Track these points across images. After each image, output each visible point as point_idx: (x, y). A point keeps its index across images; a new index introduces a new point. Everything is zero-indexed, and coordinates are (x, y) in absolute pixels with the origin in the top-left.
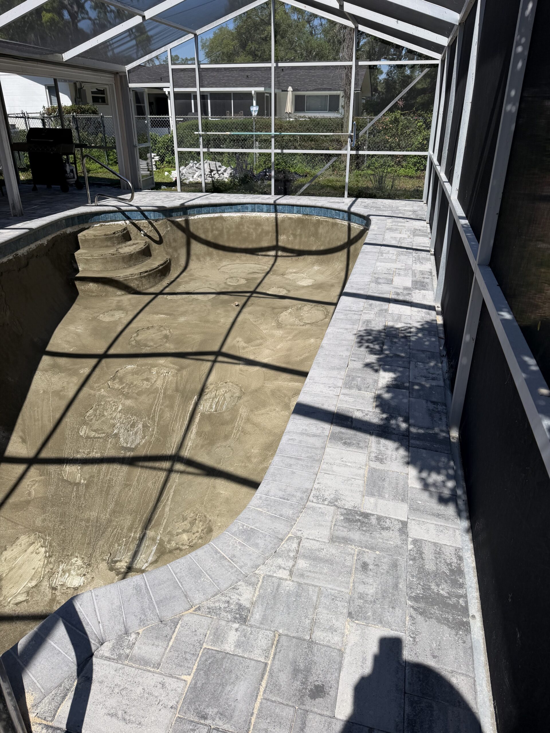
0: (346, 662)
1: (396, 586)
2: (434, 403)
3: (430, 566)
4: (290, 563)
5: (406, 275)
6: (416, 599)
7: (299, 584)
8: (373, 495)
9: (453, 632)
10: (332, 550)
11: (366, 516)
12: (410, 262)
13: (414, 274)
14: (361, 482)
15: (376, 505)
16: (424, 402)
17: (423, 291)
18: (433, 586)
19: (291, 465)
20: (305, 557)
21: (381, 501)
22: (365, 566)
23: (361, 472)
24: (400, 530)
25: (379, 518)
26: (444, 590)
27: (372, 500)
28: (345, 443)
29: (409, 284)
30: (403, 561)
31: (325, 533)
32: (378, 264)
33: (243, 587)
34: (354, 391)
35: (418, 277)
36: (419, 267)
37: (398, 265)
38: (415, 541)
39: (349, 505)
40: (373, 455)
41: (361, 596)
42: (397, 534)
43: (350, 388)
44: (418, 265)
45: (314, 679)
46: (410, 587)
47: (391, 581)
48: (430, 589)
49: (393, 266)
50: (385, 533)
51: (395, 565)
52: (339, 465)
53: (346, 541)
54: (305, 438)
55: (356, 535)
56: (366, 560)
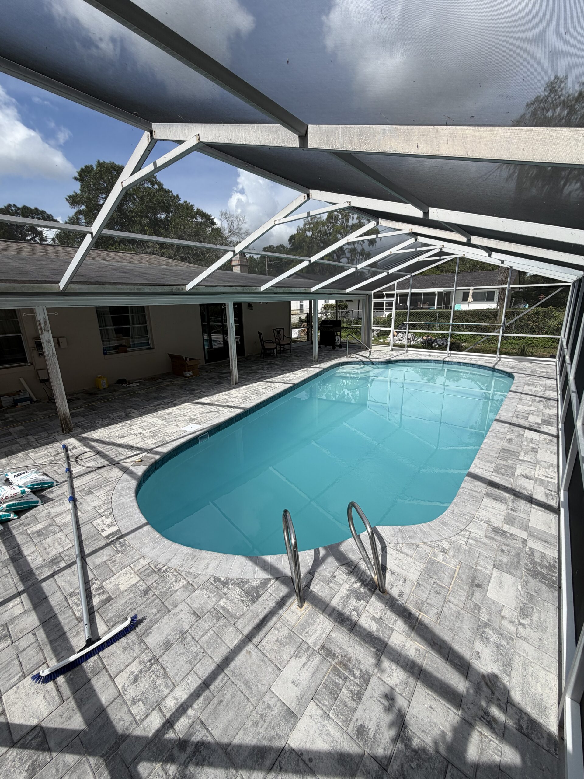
0: (492, 580)
1: (518, 562)
2: (549, 490)
3: (538, 560)
4: (466, 540)
5: (537, 415)
6: (529, 570)
7: (470, 548)
8: (508, 524)
9: (547, 588)
10: (486, 540)
11: (505, 532)
12: (541, 407)
13: (543, 415)
14: (502, 518)
15: (510, 529)
16: (543, 489)
17: (548, 427)
18: (538, 568)
19: (464, 502)
20: (472, 539)
21: (512, 528)
22: (502, 551)
23: (503, 513)
24: (522, 542)
25: (511, 535)
26: (544, 571)
27: (508, 526)
28: (494, 499)
29: (539, 421)
30: (523, 554)
31: (483, 533)
32: (518, 406)
33: (444, 542)
34: (500, 475)
35: (546, 418)
36: (547, 411)
37: (532, 408)
38: (530, 548)
39: (496, 525)
40: (509, 507)
41: (500, 561)
42: (521, 543)
43: (498, 473)
44: (547, 409)
45: (477, 581)
46: (526, 564)
47: (516, 560)
48: (537, 568)
49: (529, 408)
50: (514, 541)
51: (518, 554)
52: (491, 508)
53: (493, 539)
54: (471, 492)
55: (498, 538)
56: (503, 548)
